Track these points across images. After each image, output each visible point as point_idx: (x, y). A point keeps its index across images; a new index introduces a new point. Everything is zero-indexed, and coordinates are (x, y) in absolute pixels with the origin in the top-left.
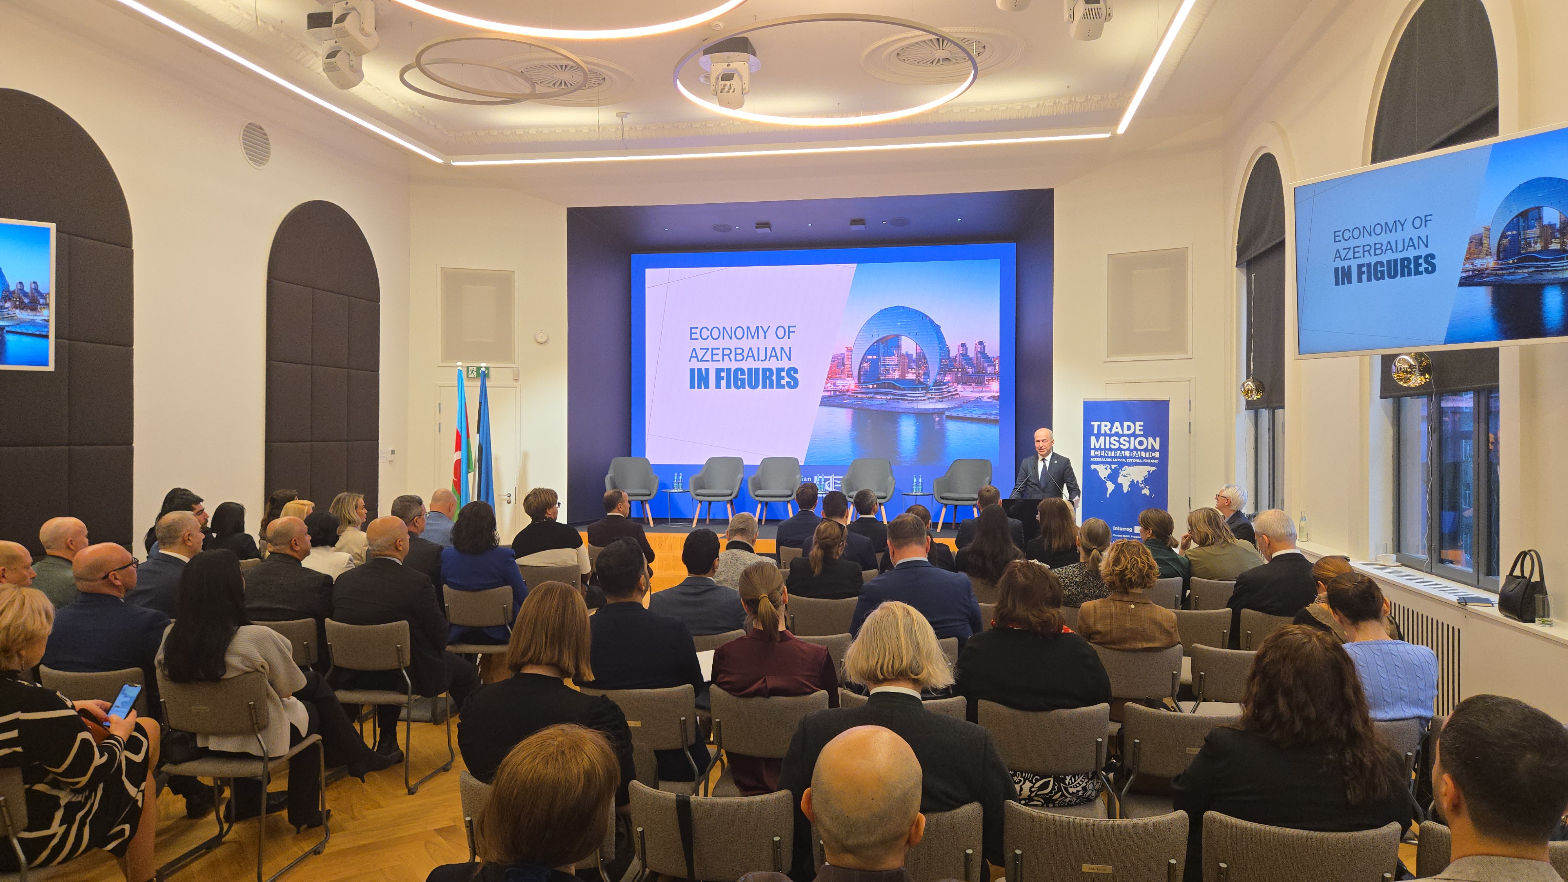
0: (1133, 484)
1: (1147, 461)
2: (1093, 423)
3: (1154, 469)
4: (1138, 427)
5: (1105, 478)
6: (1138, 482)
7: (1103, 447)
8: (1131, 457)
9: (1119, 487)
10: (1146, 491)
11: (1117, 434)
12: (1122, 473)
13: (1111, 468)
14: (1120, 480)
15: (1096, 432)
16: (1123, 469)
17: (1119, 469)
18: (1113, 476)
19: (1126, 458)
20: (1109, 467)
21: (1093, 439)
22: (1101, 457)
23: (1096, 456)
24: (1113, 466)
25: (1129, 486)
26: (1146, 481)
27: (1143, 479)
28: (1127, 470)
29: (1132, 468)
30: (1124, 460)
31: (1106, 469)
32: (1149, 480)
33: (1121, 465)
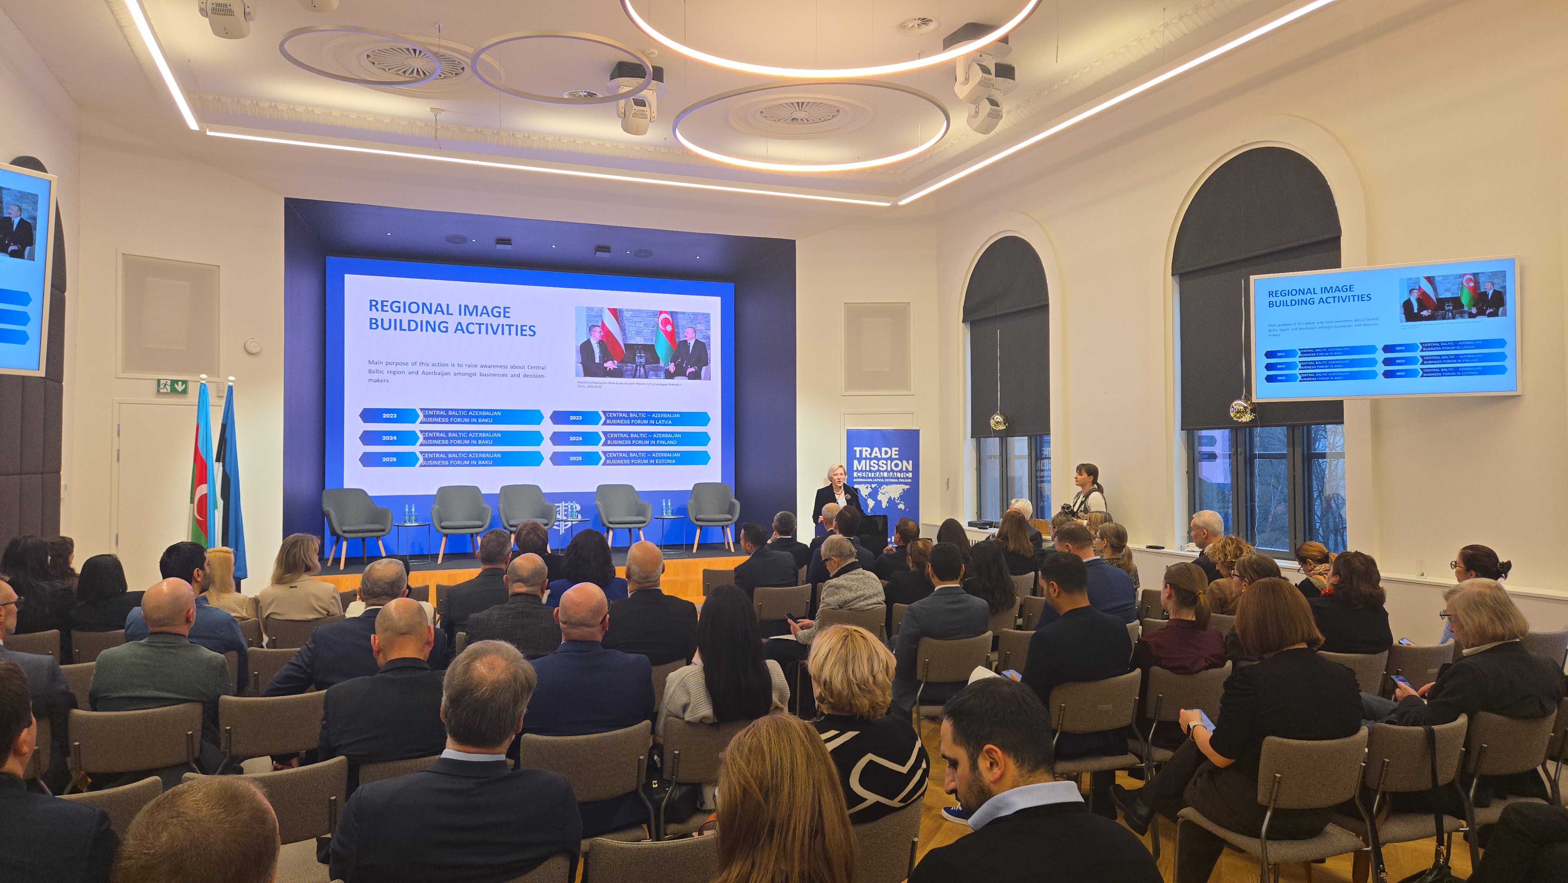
0: (890, 501)
1: (902, 480)
2: (855, 448)
3: (908, 487)
4: (894, 452)
5: (866, 496)
6: (894, 498)
7: (864, 469)
8: (888, 478)
9: (878, 503)
10: (901, 506)
11: (876, 458)
12: (881, 491)
13: (871, 487)
14: (879, 497)
15: (858, 456)
16: (882, 488)
17: (878, 488)
18: (873, 494)
19: (884, 478)
20: (870, 486)
21: (856, 462)
22: (863, 477)
23: (859, 477)
24: (873, 486)
25: (887, 502)
26: (902, 497)
27: (899, 496)
28: (885, 488)
29: (890, 487)
30: (883, 480)
31: (867, 488)
32: (903, 497)
33: (880, 484)
